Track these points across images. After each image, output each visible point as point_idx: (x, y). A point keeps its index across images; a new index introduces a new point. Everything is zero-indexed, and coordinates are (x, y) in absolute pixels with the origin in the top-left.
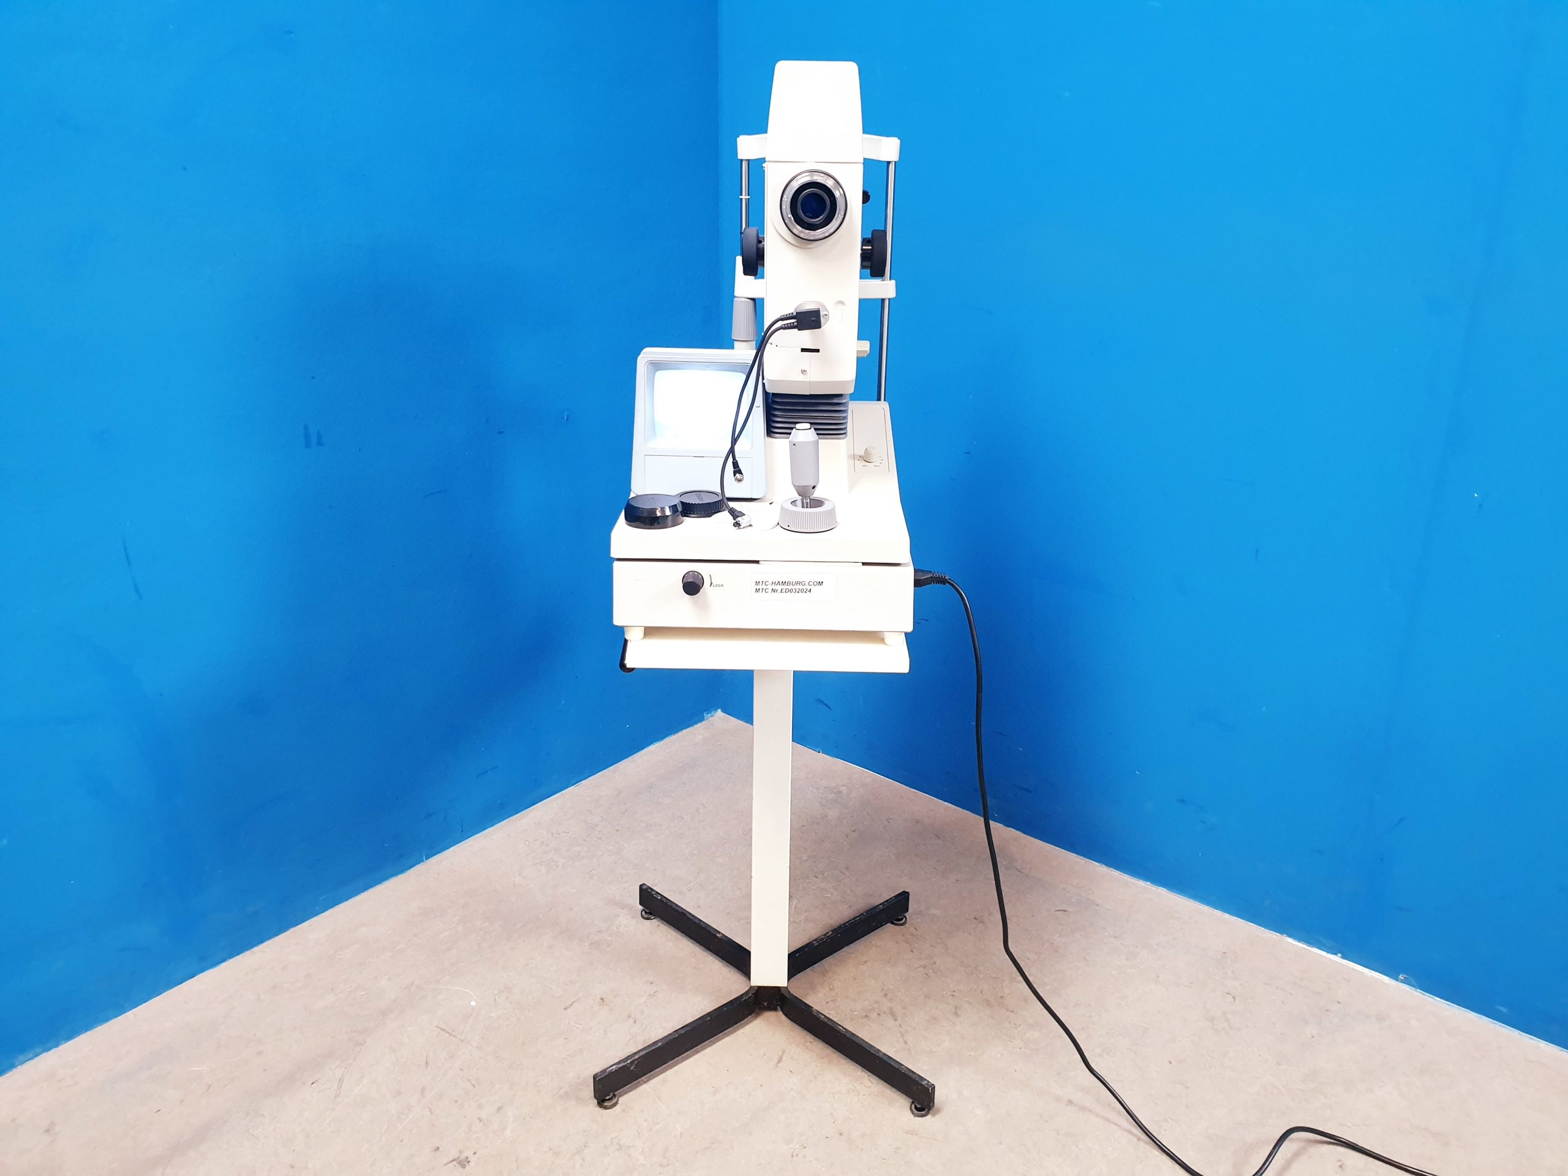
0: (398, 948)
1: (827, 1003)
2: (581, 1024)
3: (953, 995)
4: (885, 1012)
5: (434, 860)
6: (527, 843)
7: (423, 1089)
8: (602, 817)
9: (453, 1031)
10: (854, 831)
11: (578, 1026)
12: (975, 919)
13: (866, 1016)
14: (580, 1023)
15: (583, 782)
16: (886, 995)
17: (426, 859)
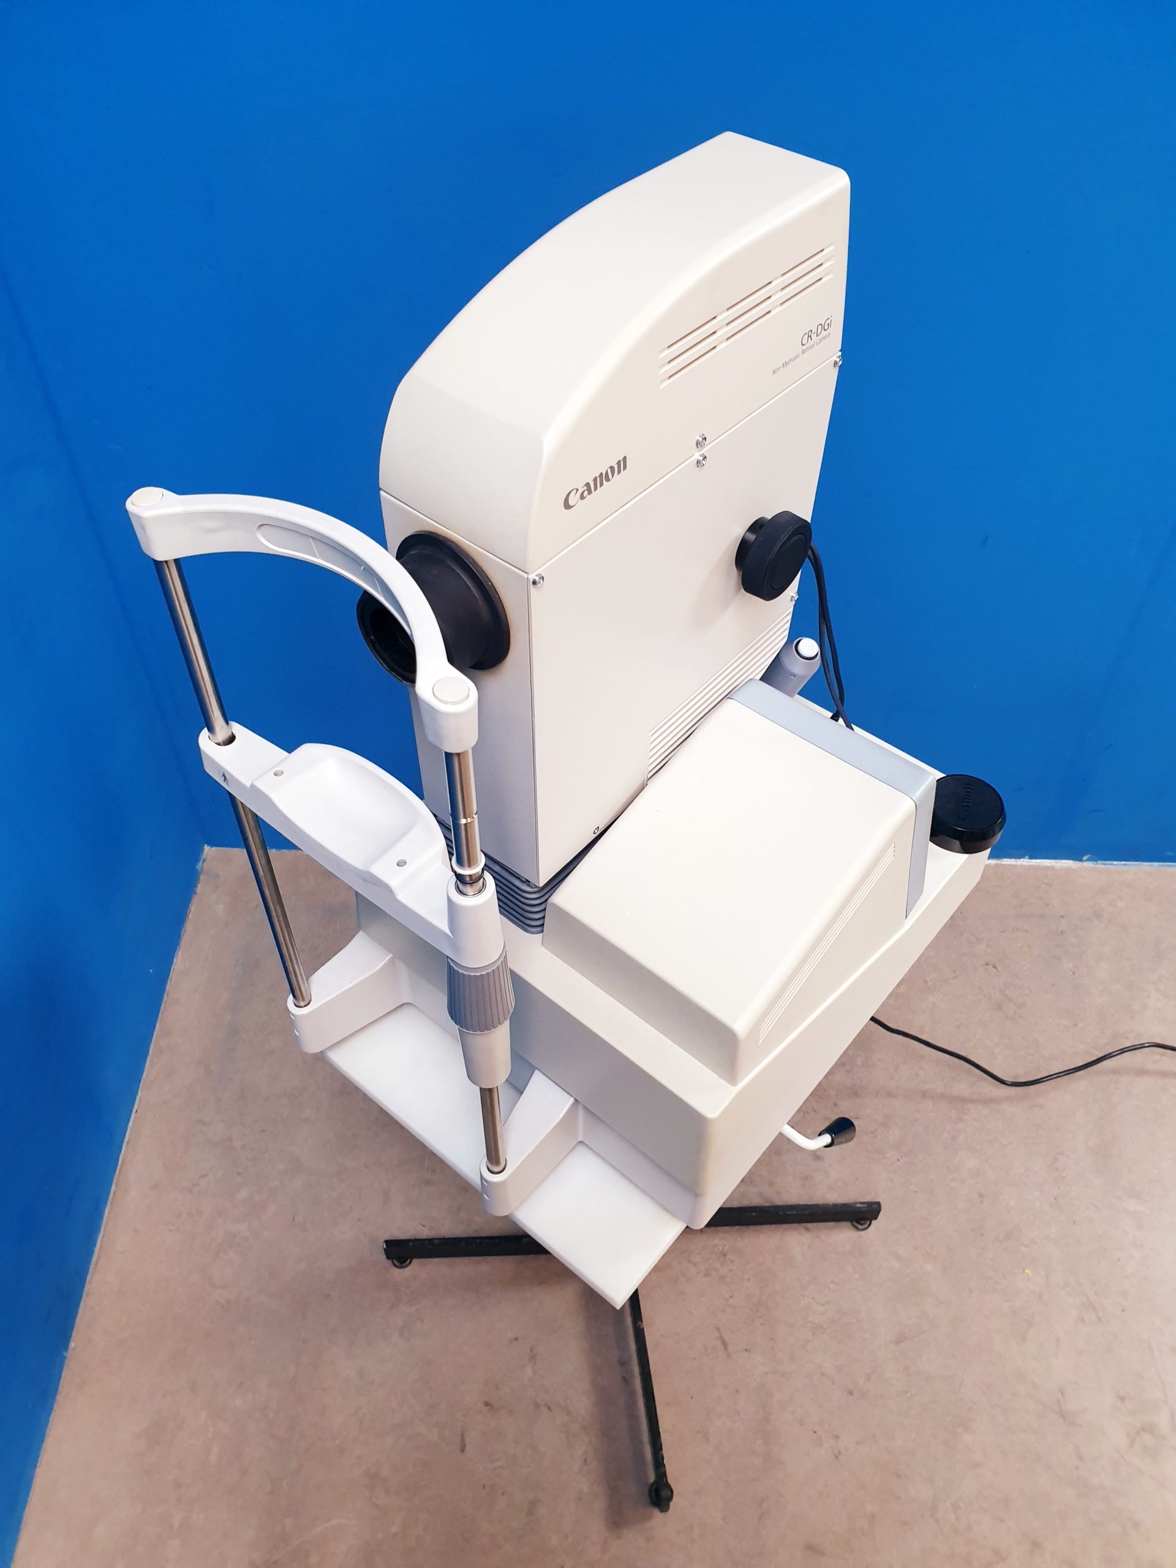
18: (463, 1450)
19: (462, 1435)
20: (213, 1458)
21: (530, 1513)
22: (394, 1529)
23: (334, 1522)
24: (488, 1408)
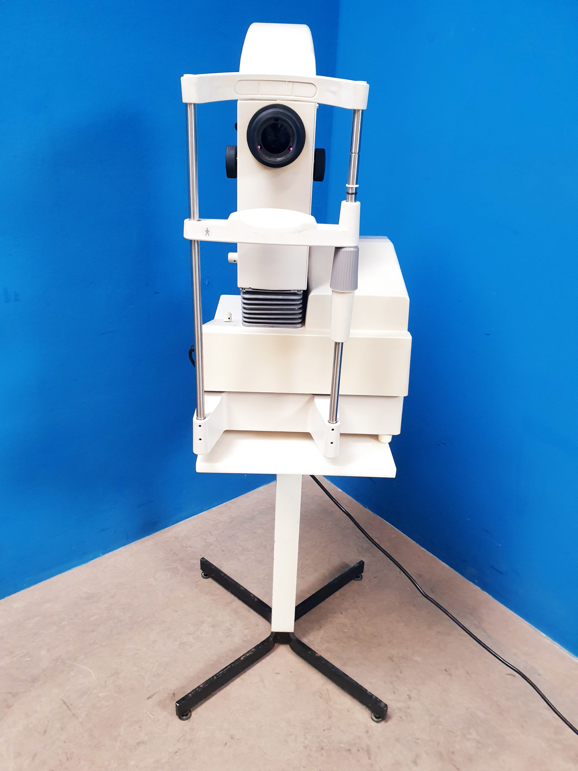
0: (62, 624)
1: (324, 730)
2: (153, 715)
3: (416, 742)
4: (363, 749)
5: (107, 555)
6: (166, 552)
7: (35, 755)
8: (217, 538)
9: (71, 705)
10: (375, 577)
11: (151, 716)
12: (446, 670)
13: (349, 750)
14: (153, 713)
15: (213, 509)
16: (367, 732)
17: (102, 555)
18: (148, 699)
19: (154, 694)
20: (92, 619)
21: (138, 744)
22: (101, 695)
23: (91, 671)
24: (173, 696)
